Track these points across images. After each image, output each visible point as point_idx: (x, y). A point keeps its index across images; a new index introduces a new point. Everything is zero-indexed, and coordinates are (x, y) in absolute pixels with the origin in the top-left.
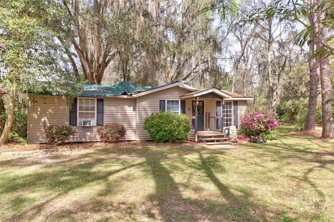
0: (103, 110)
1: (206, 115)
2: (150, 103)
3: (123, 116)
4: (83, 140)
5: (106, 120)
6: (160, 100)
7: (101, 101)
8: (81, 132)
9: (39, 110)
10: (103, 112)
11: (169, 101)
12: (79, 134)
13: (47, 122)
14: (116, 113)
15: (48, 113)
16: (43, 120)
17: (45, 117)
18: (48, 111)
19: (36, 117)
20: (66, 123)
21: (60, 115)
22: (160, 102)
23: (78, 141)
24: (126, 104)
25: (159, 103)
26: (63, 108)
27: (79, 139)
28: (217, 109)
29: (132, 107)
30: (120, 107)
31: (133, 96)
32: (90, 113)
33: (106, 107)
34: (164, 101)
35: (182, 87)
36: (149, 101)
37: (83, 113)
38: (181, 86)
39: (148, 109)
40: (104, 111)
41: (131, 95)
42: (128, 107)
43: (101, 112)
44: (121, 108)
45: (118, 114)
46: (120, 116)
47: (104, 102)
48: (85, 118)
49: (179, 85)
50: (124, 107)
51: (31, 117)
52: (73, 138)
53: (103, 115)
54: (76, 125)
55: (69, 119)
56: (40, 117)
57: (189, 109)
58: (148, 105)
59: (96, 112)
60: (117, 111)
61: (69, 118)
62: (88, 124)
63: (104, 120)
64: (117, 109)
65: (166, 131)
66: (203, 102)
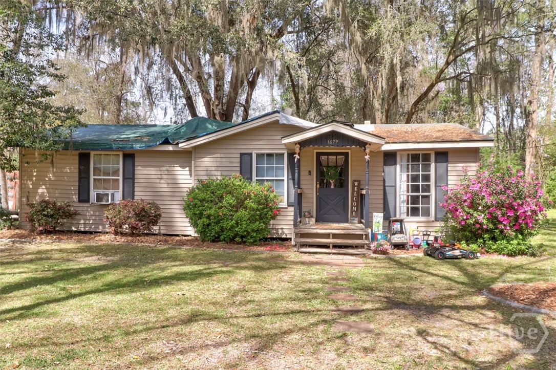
0: (134, 174)
1: (353, 186)
2: (219, 160)
3: (171, 185)
4: (100, 229)
5: (140, 194)
6: (241, 154)
7: (129, 157)
8: (97, 213)
9: (35, 174)
10: (133, 179)
11: (260, 156)
12: (93, 218)
13: (46, 194)
14: (158, 181)
15: (47, 179)
16: (40, 191)
17: (44, 187)
18: (47, 177)
19: (31, 187)
20: (74, 197)
21: (65, 183)
22: (241, 158)
23: (91, 230)
24: (176, 163)
25: (239, 160)
26: (69, 171)
27: (93, 227)
28: (384, 171)
29: (187, 169)
30: (165, 168)
31: (180, 145)
32: (113, 179)
33: (140, 168)
34: (251, 154)
35: (285, 122)
36: (218, 155)
37: (101, 179)
38: (283, 121)
39: (216, 173)
40: (136, 176)
41: (177, 144)
42: (179, 168)
43: (130, 179)
44: (168, 170)
45: (162, 181)
46: (165, 185)
47: (136, 159)
48: (104, 188)
49: (278, 119)
50: (173, 168)
51: (23, 186)
52: (85, 224)
53: (134, 183)
54: (88, 201)
55: (78, 191)
56: (36, 186)
57: (310, 172)
58: (215, 164)
59: (121, 178)
60: (159, 177)
61: (77, 188)
62: (104, 200)
63: (136, 193)
64: (159, 172)
65: (208, 217)
66: (346, 155)
